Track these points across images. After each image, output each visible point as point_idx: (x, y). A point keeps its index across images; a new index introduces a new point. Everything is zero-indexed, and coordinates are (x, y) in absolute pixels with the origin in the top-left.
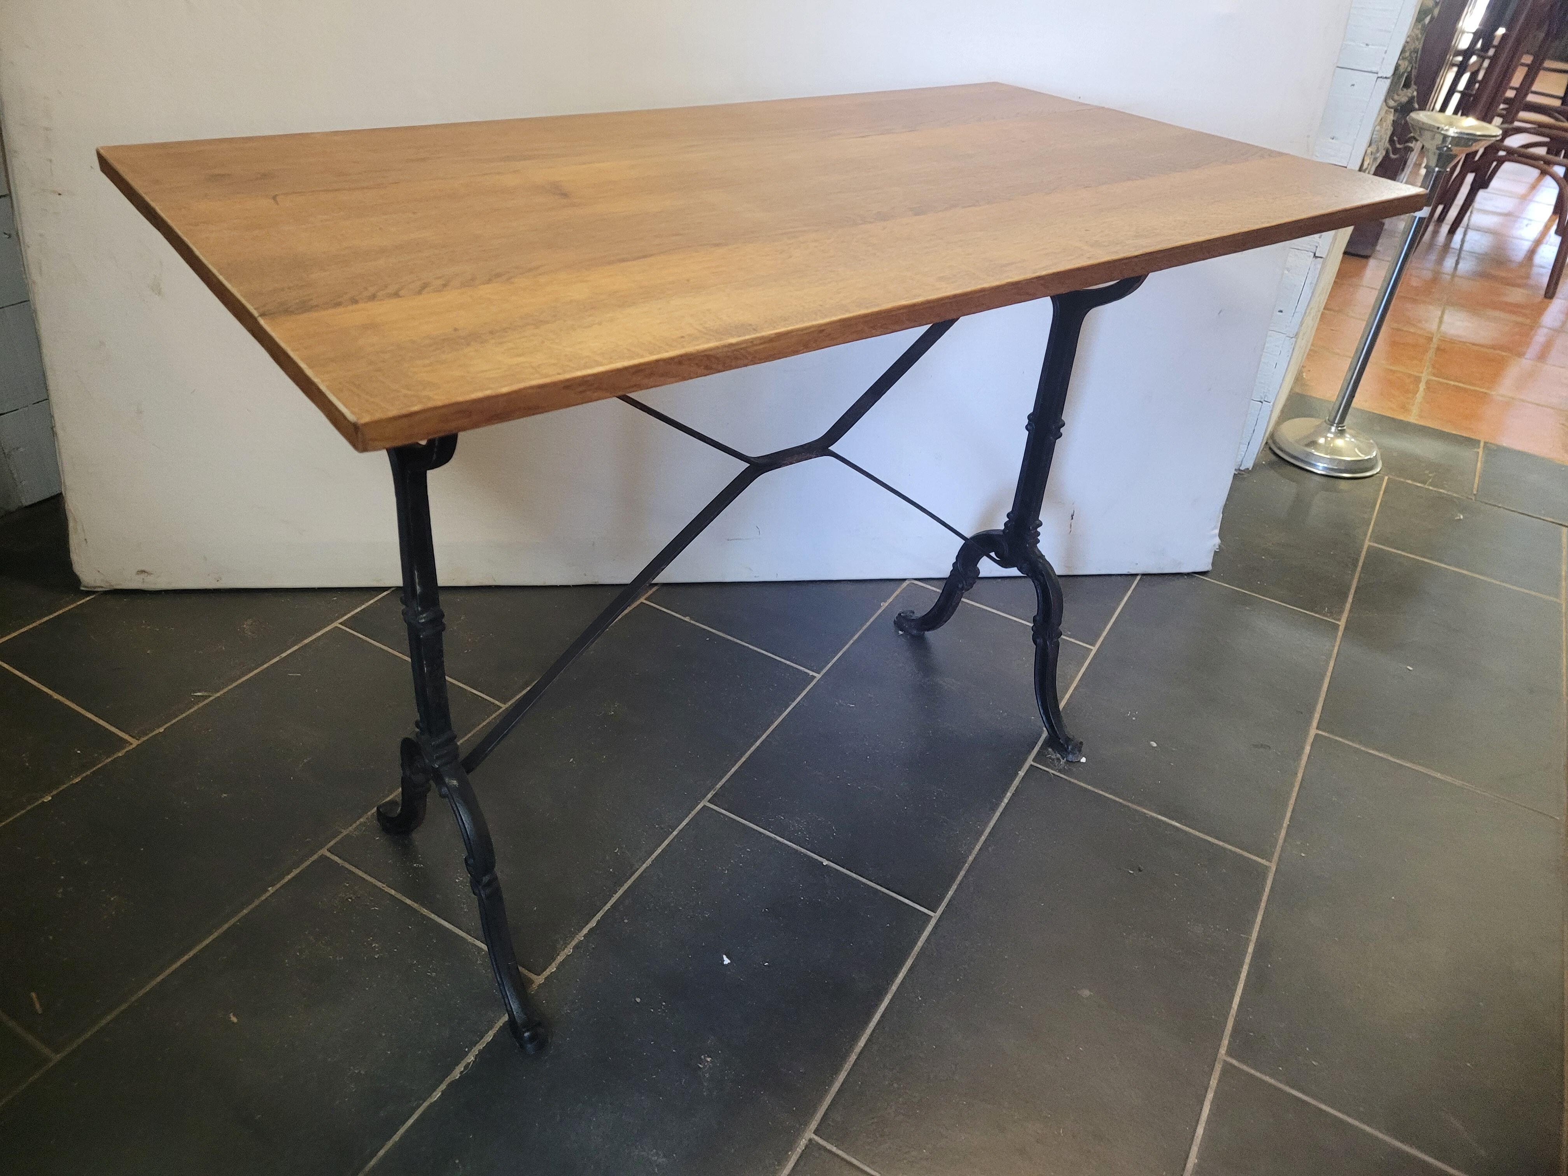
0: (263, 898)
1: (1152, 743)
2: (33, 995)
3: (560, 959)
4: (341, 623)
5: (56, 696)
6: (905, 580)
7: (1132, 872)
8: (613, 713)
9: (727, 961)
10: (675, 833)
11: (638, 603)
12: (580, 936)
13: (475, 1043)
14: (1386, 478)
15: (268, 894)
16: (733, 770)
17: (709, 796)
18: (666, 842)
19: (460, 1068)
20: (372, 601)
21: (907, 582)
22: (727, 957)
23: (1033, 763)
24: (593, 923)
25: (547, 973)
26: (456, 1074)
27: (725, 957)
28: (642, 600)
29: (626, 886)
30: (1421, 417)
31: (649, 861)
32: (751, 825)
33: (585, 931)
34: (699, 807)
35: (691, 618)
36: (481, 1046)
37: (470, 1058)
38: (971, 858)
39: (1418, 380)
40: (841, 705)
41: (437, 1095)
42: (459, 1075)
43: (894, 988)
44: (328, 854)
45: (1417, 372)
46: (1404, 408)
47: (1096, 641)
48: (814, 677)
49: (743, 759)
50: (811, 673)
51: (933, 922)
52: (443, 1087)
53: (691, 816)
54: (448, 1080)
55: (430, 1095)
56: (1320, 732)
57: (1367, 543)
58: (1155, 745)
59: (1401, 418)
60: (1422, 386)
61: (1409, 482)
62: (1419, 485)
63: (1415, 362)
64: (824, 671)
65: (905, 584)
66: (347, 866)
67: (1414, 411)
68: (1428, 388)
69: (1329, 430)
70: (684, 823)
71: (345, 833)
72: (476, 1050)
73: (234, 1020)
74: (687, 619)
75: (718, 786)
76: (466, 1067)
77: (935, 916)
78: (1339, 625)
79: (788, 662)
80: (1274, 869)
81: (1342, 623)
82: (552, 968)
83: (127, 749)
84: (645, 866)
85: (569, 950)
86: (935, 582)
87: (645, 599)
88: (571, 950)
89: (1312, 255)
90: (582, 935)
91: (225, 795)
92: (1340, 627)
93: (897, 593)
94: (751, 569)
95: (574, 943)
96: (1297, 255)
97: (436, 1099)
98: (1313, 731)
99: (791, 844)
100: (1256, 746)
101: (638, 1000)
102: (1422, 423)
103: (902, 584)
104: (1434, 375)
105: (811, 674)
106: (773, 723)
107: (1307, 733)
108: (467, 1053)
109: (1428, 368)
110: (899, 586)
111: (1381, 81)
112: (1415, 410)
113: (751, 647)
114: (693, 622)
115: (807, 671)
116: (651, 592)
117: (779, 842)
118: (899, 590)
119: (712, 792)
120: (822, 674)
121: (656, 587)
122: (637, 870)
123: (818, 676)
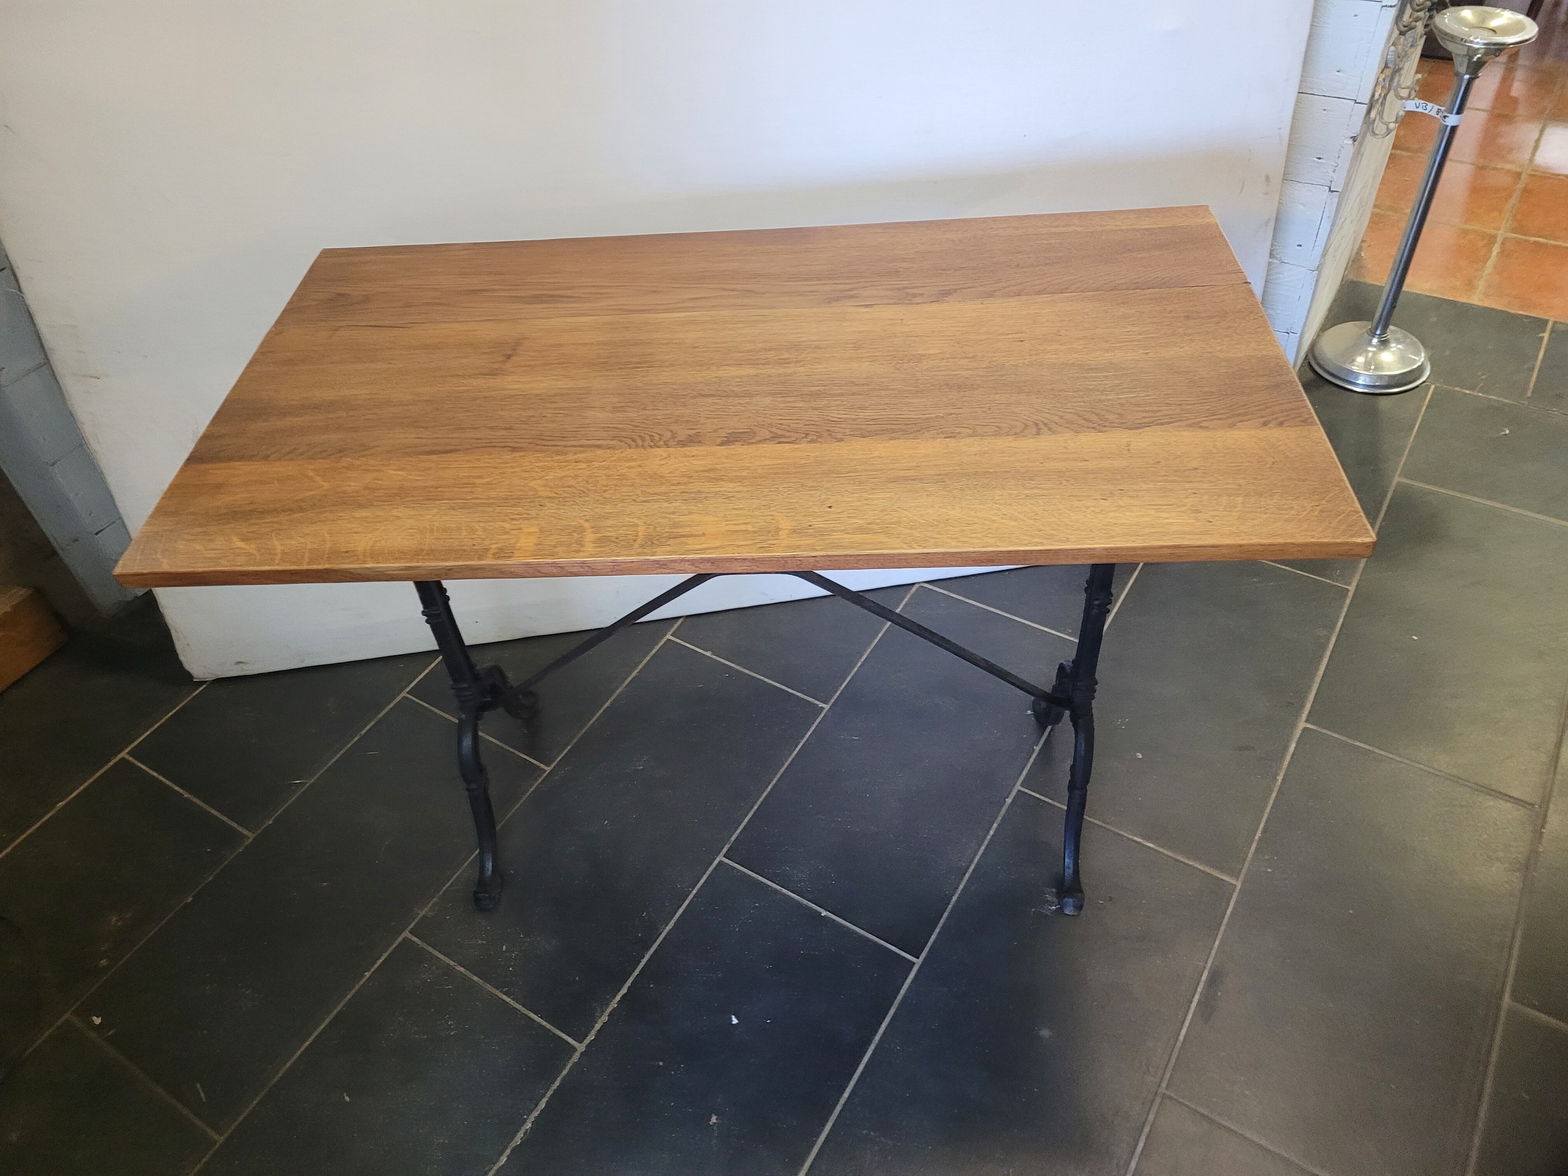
0: (362, 982)
1: (1139, 754)
2: (198, 1086)
3: (598, 1026)
4: (408, 693)
5: (186, 795)
6: (914, 584)
7: (1102, 902)
8: (641, 768)
9: (735, 1021)
10: (694, 892)
11: (664, 640)
12: (614, 1004)
13: (531, 1111)
14: (1433, 386)
15: (364, 979)
16: (747, 820)
17: (725, 850)
18: (687, 902)
19: (520, 1134)
20: (433, 665)
21: (917, 586)
22: (736, 1017)
23: (1020, 788)
24: (624, 991)
25: (587, 1041)
26: (518, 1140)
27: (733, 1017)
28: (669, 636)
29: (652, 950)
30: (1486, 295)
31: (672, 924)
32: (760, 878)
33: (618, 998)
34: (716, 862)
35: (713, 654)
36: (536, 1113)
37: (528, 1125)
38: (954, 899)
39: (1492, 239)
40: (845, 739)
41: (504, 1159)
42: (520, 1141)
43: (877, 1038)
44: (410, 936)
45: (1495, 229)
46: (1470, 285)
48: (823, 708)
49: (756, 807)
50: (821, 705)
51: (915, 969)
52: (508, 1152)
53: (708, 873)
54: (513, 1145)
55: (498, 1160)
56: (1309, 726)
57: (1396, 479)
58: (1140, 756)
59: (1463, 299)
60: (1496, 250)
61: (1457, 389)
62: (1468, 392)
63: (1495, 214)
64: (833, 700)
65: (914, 589)
66: (425, 946)
67: (1480, 288)
68: (1502, 253)
69: (1370, 343)
70: (702, 881)
71: (422, 914)
72: (532, 1118)
73: (347, 1099)
74: (708, 654)
75: (733, 839)
76: (525, 1133)
77: (918, 962)
78: (1348, 590)
79: (799, 695)
80: (1239, 887)
81: (1352, 588)
82: (591, 1037)
83: (246, 843)
84: (668, 928)
85: (605, 1018)
86: (944, 583)
87: (671, 636)
88: (607, 1018)
89: (1327, 189)
90: (616, 1002)
91: (325, 884)
92: (1349, 594)
93: (904, 602)
94: (766, 594)
95: (609, 1010)
96: (1311, 191)
97: (503, 1163)
98: (1302, 724)
99: (795, 895)
100: (1240, 749)
101: (661, 1063)
102: (1487, 304)
103: (911, 589)
104: (1514, 231)
106: (782, 765)
107: (1294, 726)
108: (525, 1121)
109: (1508, 221)
110: (905, 594)
111: (1386, 10)
112: (1481, 285)
113: (766, 680)
114: (714, 657)
115: (817, 702)
116: (676, 626)
117: (784, 895)
118: (908, 597)
119: (728, 846)
120: (830, 704)
121: (681, 620)
122: (661, 933)
123: (827, 707)
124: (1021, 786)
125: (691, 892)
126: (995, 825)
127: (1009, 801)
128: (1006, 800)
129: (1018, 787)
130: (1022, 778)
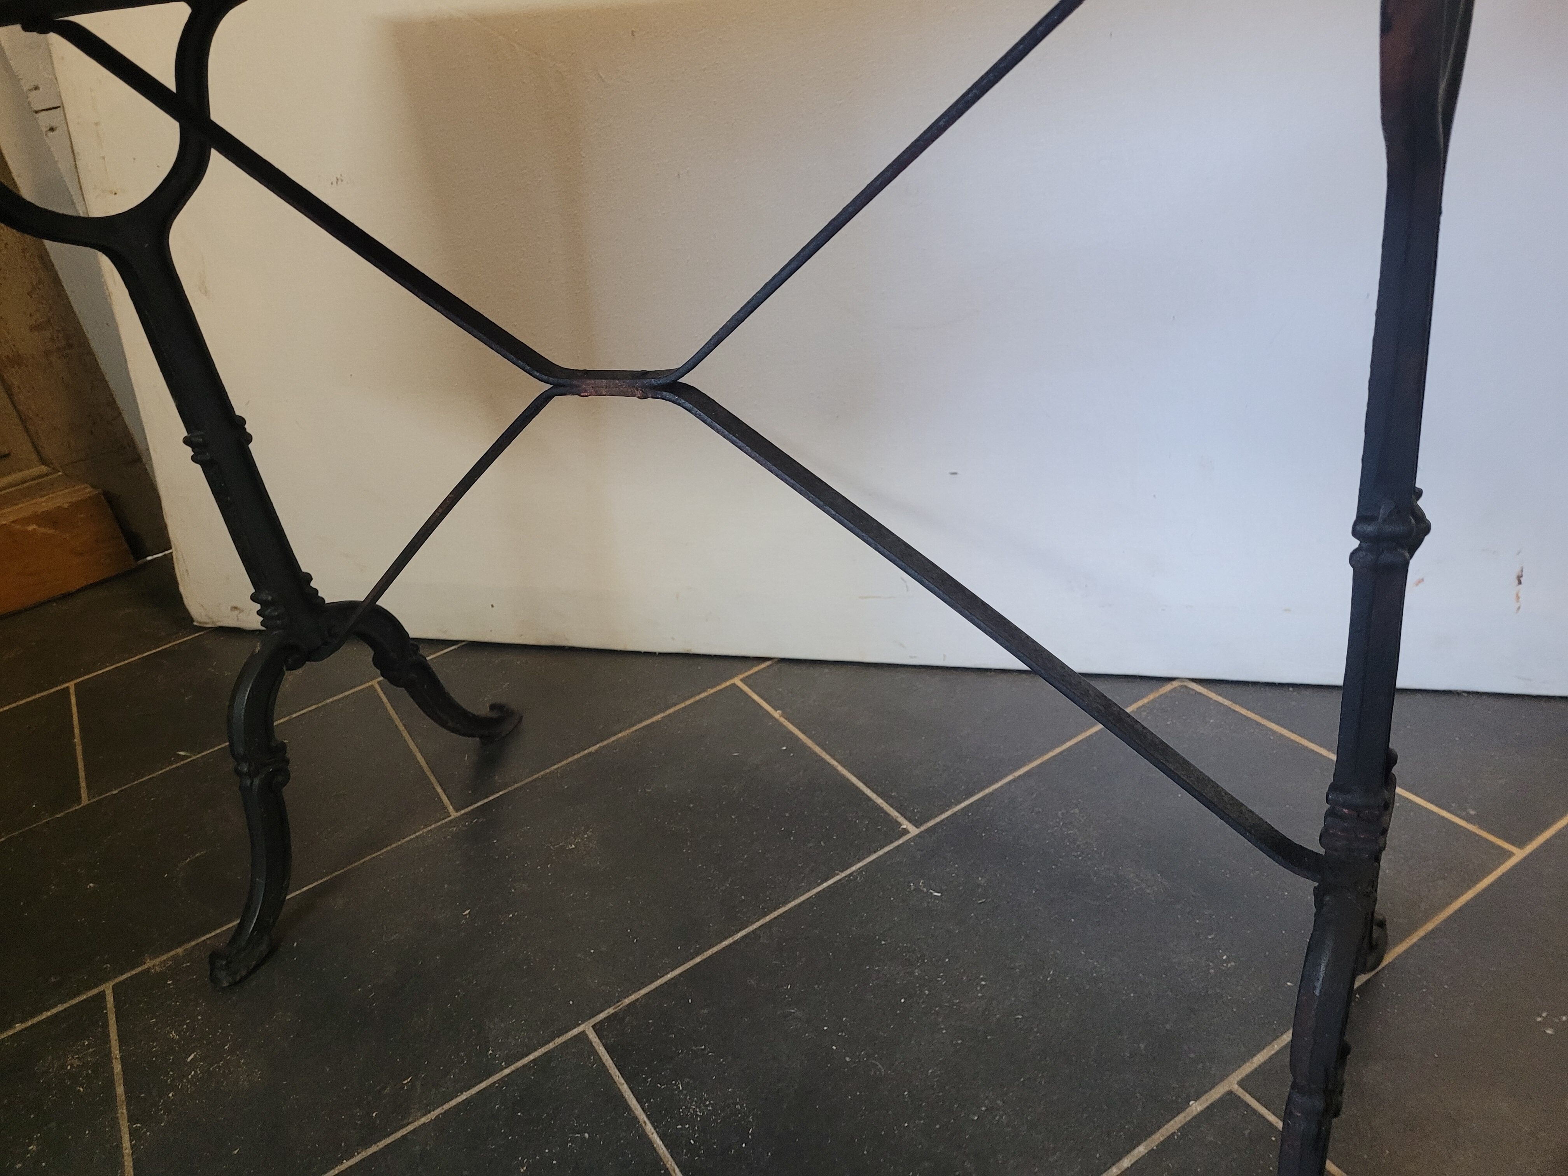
6: (1172, 679)
8: (573, 846)
10: (507, 1071)
11: (728, 683)
16: (669, 975)
17: (600, 1015)
18: (481, 1086)
21: (1175, 684)
23: (1236, 1088)
28: (737, 681)
29: (374, 1149)
32: (625, 1088)
34: (575, 1031)
35: (784, 716)
40: (918, 890)
44: (109, 991)
47: (1531, 838)
48: (906, 832)
50: (905, 824)
53: (548, 1046)
64: (932, 823)
65: (1168, 687)
66: (111, 1014)
70: (529, 1057)
71: (148, 965)
74: (777, 714)
75: (627, 1001)
79: (880, 801)
83: (71, 810)
84: (424, 1120)
86: (1229, 689)
87: (742, 680)
91: (92, 885)
93: (1145, 701)
94: (901, 645)
103: (1164, 686)
105: (904, 827)
106: (786, 903)
110: (1152, 691)
113: (840, 768)
114: (782, 720)
115: (901, 819)
116: (756, 669)
117: (644, 1135)
118: (1151, 697)
119: (611, 1010)
120: (923, 828)
121: (768, 663)
122: (408, 1124)
123: (914, 831)
124: (1241, 1084)
125: (503, 1069)
126: (1141, 1150)
127: (1196, 1107)
128: (1191, 1103)
129: (1231, 1083)
130: (1247, 1069)
